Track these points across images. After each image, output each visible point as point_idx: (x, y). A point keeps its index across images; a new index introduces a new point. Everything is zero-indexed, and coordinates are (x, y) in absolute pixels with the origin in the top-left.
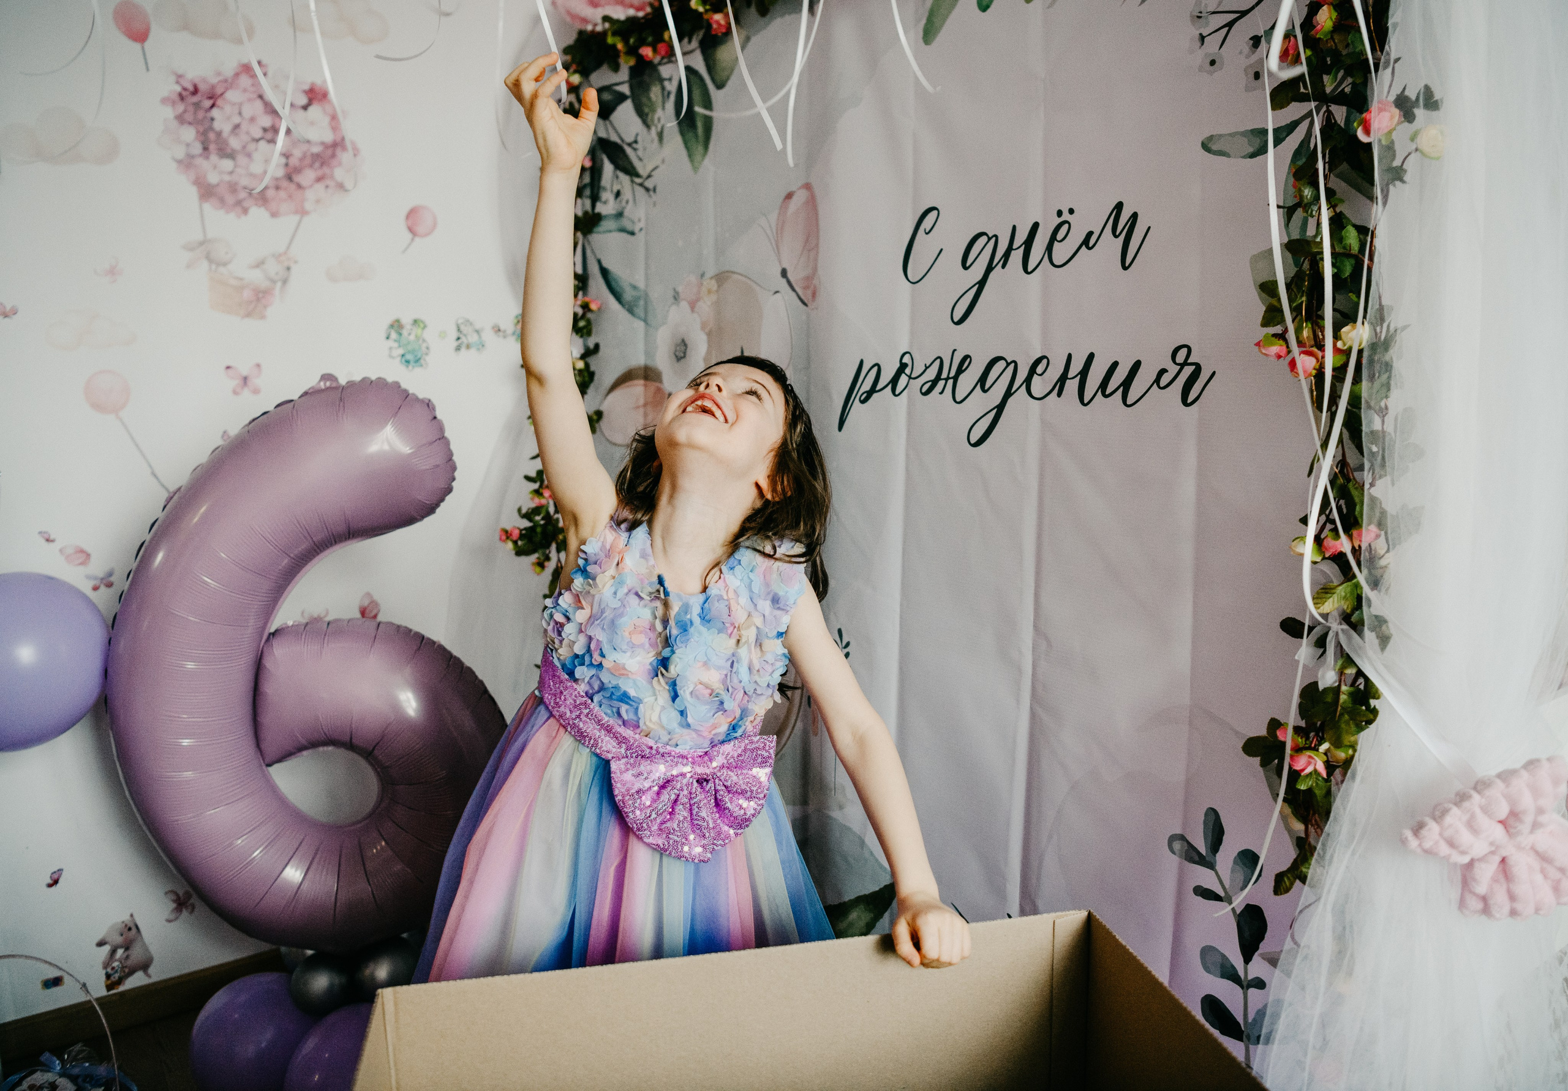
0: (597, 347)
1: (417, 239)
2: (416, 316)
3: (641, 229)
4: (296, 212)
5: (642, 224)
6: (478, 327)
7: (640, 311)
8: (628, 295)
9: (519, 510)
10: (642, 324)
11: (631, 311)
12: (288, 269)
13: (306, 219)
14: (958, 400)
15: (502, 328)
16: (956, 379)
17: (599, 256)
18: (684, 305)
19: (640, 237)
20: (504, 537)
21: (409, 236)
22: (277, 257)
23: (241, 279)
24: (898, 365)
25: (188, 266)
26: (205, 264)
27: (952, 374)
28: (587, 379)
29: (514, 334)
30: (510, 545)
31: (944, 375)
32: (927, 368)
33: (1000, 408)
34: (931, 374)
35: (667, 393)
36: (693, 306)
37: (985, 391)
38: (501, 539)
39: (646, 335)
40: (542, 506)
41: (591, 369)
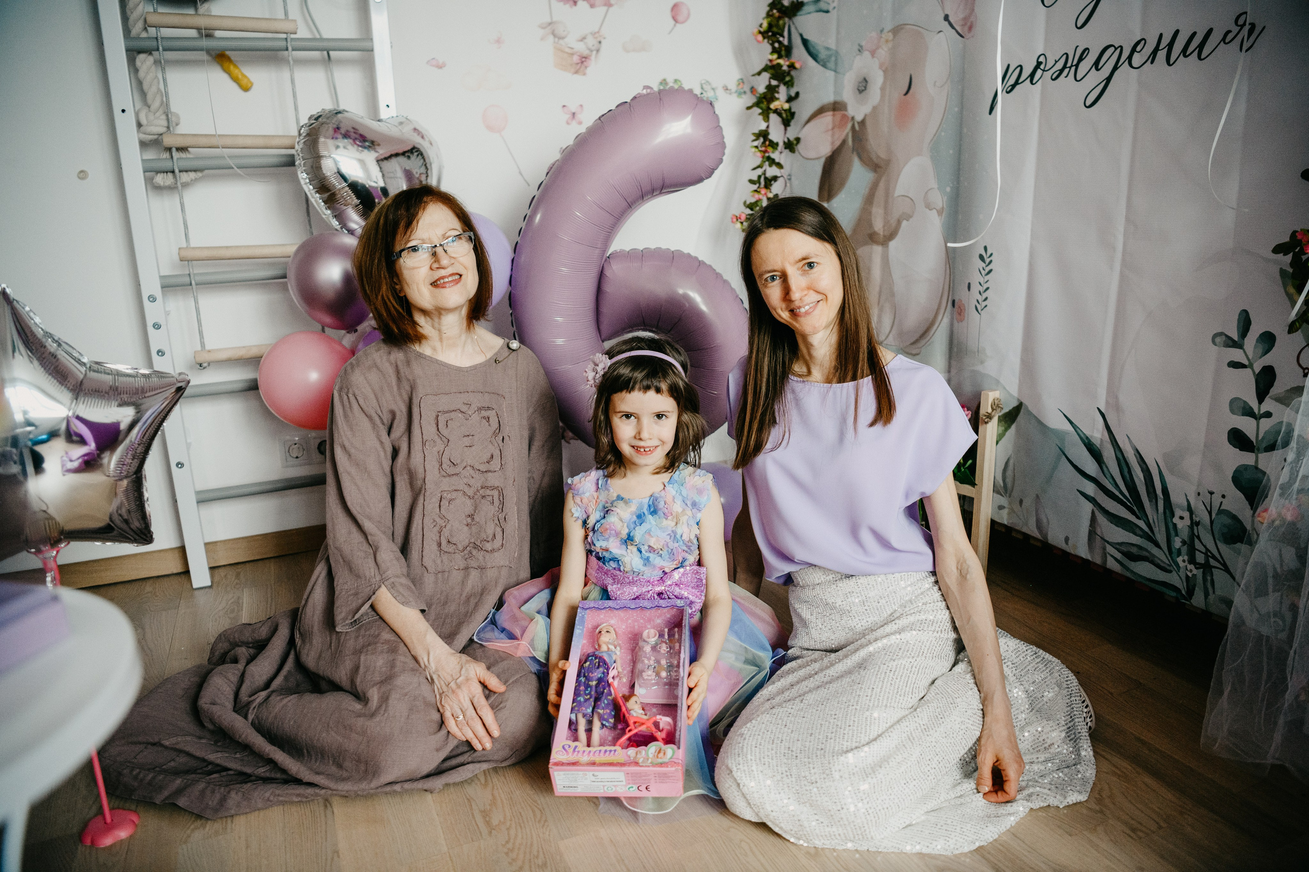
0: (797, 94)
1: (678, 25)
2: (676, 77)
3: (834, 8)
4: (605, 5)
5: (835, 4)
6: (714, 86)
7: (831, 65)
8: (823, 55)
9: (745, 203)
10: (833, 73)
11: (824, 66)
12: (600, 42)
13: (611, 9)
14: (1078, 79)
15: (729, 88)
16: (1077, 66)
17: (800, 32)
18: (867, 54)
19: (833, 14)
20: (735, 220)
21: (673, 22)
22: (594, 34)
23: (572, 48)
24: (1035, 64)
25: (542, 39)
26: (551, 37)
27: (1075, 63)
28: (789, 118)
29: (736, 92)
30: (738, 225)
31: (1069, 65)
32: (1056, 62)
33: (1109, 79)
34: (1060, 65)
35: (850, 116)
36: (873, 53)
37: (1097, 69)
38: (733, 222)
39: (836, 81)
40: (759, 200)
41: (793, 110)
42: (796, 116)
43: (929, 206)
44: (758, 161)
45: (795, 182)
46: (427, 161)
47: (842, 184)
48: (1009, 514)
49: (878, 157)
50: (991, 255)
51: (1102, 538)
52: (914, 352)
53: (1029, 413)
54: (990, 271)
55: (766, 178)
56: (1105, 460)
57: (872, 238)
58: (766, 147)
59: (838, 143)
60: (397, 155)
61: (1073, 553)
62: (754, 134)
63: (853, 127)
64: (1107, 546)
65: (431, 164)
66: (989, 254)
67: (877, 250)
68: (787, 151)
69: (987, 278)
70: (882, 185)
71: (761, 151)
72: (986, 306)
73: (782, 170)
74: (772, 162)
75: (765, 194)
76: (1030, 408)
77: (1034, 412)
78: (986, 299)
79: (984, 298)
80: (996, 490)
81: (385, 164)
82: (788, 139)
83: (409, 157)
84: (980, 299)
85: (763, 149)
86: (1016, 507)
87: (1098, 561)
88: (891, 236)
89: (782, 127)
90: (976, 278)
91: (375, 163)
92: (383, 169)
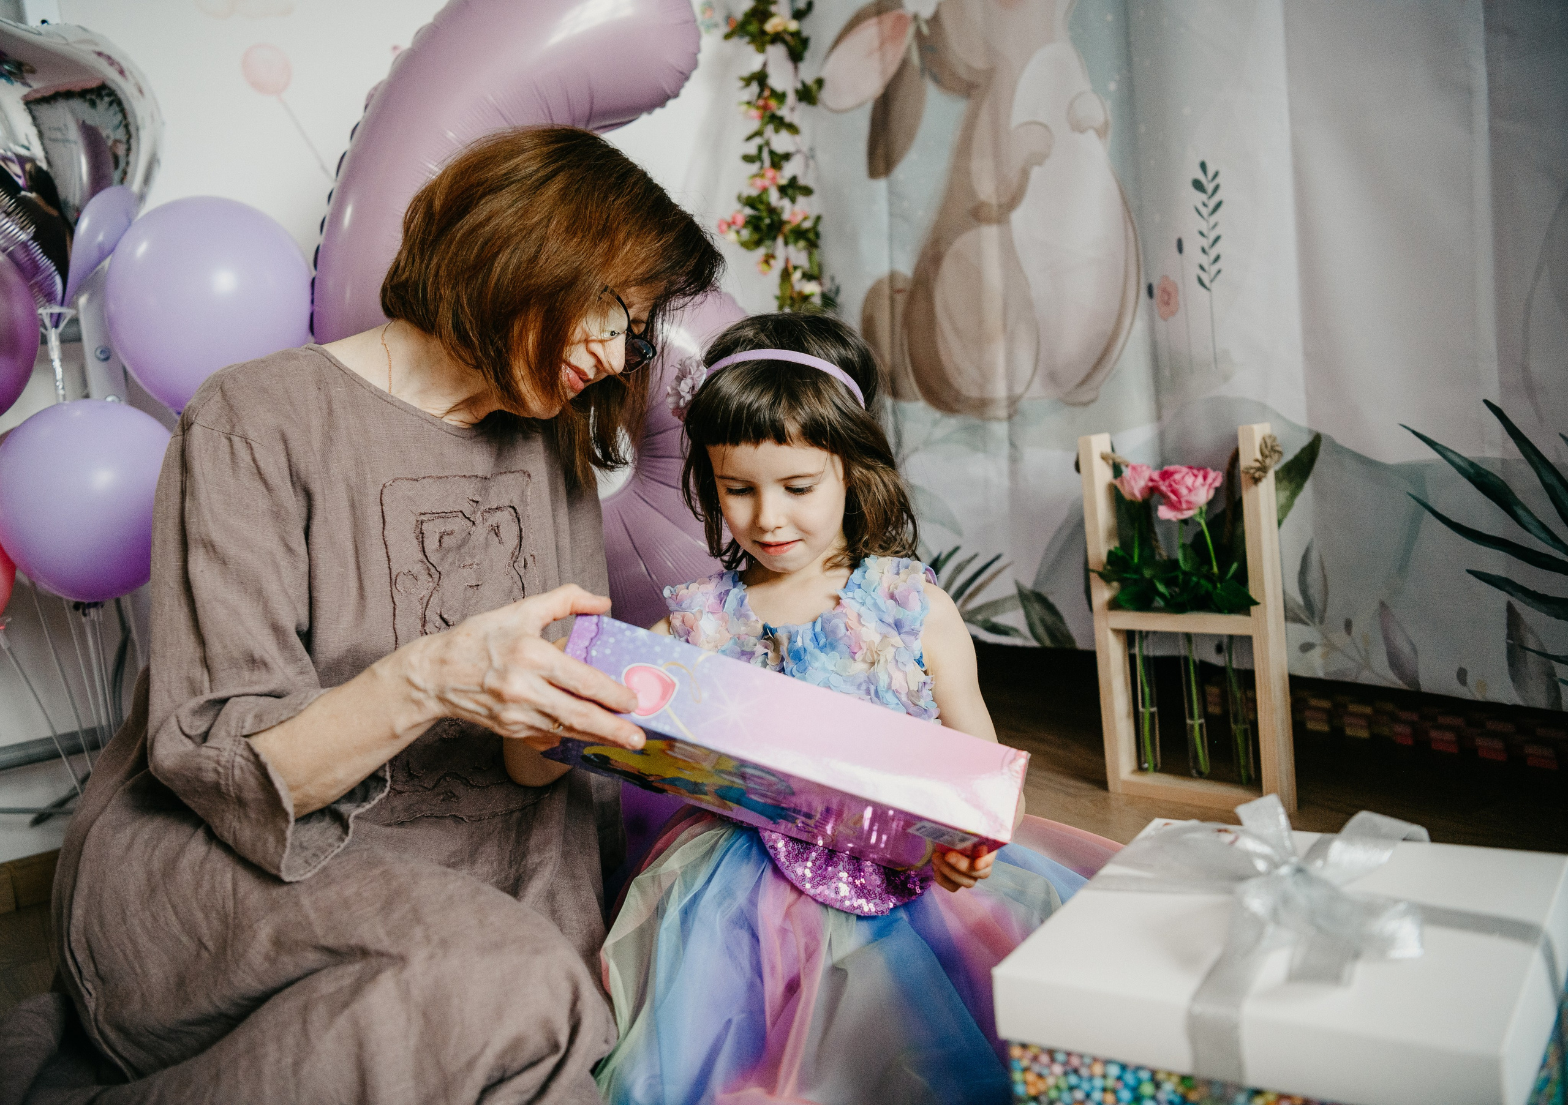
9: (739, 196)
20: (725, 227)
28: (800, 45)
29: (702, 23)
30: (732, 236)
35: (910, 15)
38: (722, 231)
40: (765, 190)
41: (805, 34)
42: (812, 44)
43: (1078, 127)
44: (755, 125)
45: (822, 157)
46: (130, 119)
47: (910, 136)
48: (1325, 655)
49: (969, 68)
50: (1216, 175)
51: (1543, 654)
52: (1085, 398)
53: (1340, 451)
54: (1219, 205)
55: (772, 153)
56: (1519, 496)
57: (978, 215)
58: (766, 99)
59: (892, 69)
60: (68, 95)
61: (1479, 697)
62: (742, 79)
63: (919, 34)
64: (1555, 664)
65: (137, 129)
66: (1210, 174)
67: (990, 234)
68: (803, 107)
69: (1213, 219)
70: (984, 118)
71: (758, 107)
72: (1219, 272)
73: (797, 138)
74: (779, 123)
75: (773, 179)
76: (1339, 441)
77: (1348, 445)
78: (1217, 259)
79: (1213, 256)
80: (1291, 616)
81: (44, 111)
82: (804, 84)
83: (93, 104)
84: (1205, 260)
85: (761, 102)
86: (1340, 637)
87: (1539, 700)
88: (1013, 202)
89: (789, 65)
90: (1190, 226)
91: (22, 106)
92: (39, 121)
